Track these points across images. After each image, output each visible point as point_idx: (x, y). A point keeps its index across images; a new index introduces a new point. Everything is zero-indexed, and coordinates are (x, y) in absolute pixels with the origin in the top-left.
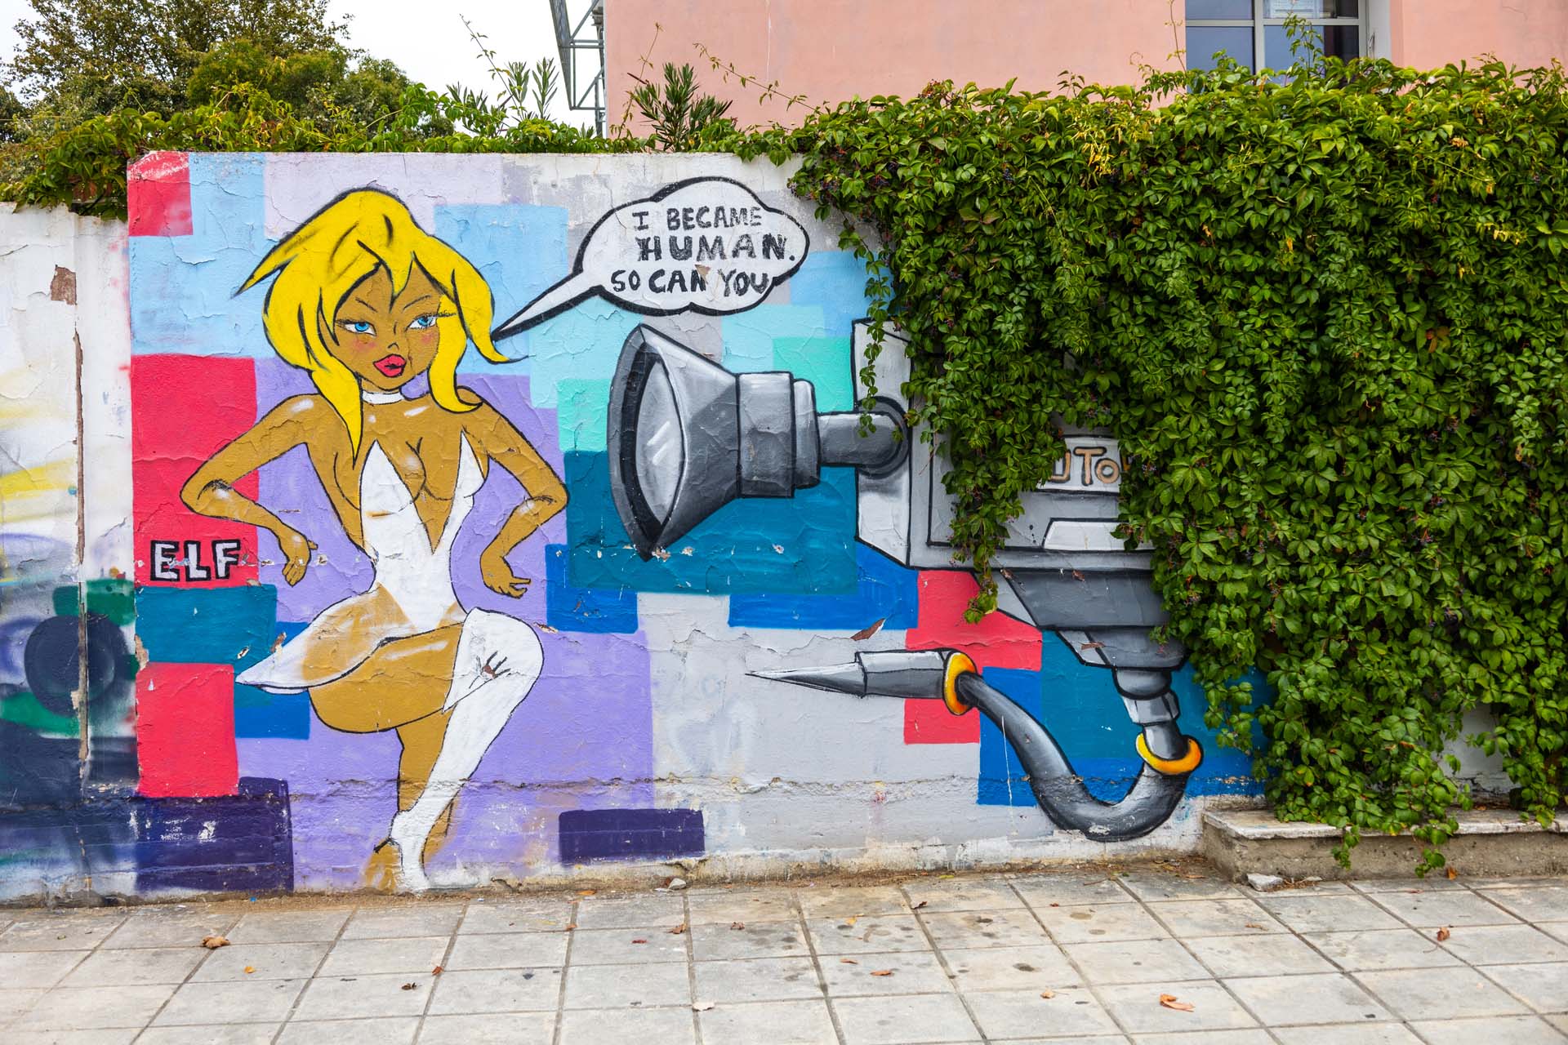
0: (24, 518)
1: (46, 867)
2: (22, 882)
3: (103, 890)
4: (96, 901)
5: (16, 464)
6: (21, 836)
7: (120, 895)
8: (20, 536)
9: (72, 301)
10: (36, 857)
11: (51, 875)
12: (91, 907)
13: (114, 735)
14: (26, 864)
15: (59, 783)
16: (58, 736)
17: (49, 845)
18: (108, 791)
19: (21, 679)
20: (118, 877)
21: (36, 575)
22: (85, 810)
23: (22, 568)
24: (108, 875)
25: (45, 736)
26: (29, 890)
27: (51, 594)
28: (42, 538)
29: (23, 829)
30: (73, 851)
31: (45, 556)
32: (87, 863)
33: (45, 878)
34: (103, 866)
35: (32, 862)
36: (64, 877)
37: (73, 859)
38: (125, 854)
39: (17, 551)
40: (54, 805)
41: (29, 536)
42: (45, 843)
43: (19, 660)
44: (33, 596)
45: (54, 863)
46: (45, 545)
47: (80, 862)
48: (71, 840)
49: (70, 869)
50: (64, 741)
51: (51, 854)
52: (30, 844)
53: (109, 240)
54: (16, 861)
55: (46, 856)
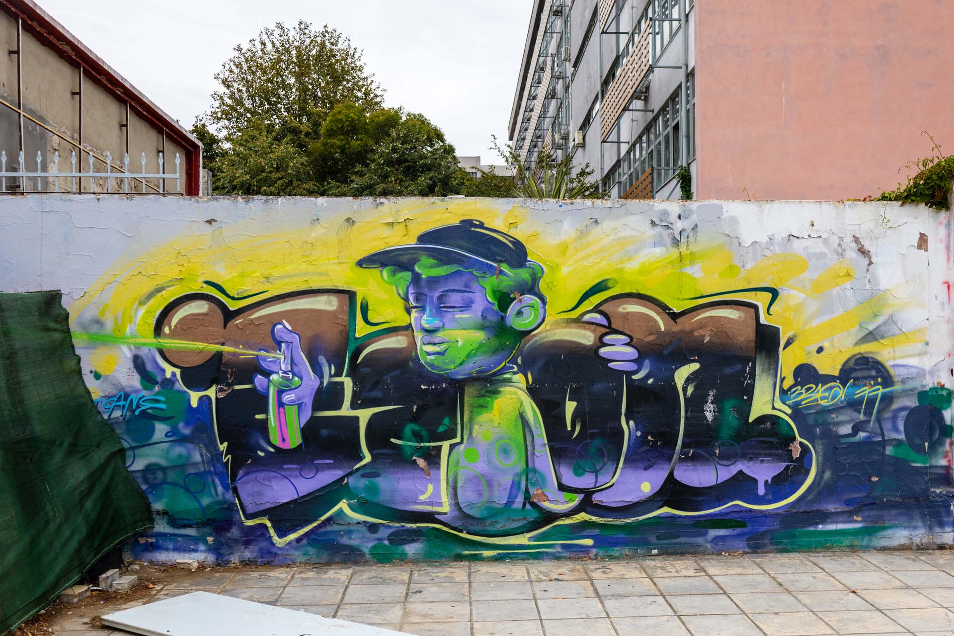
0: (903, 357)
1: (912, 529)
2: (900, 537)
3: (939, 541)
4: (935, 547)
5: (901, 330)
6: (899, 514)
7: (946, 544)
8: (902, 366)
9: (926, 250)
10: (906, 524)
11: (913, 534)
12: (933, 550)
13: (938, 465)
14: (901, 528)
15: (920, 488)
16: (919, 465)
17: (913, 519)
18: (941, 492)
19: (902, 437)
20: (945, 535)
21: (910, 385)
22: (931, 502)
23: (903, 382)
24: (941, 534)
25: (913, 465)
26: (903, 541)
27: (917, 395)
28: (912, 367)
29: (900, 511)
30: (924, 522)
31: (914, 375)
32: (930, 528)
33: (911, 535)
34: (938, 530)
35: (905, 527)
36: (920, 535)
37: (924, 526)
38: (948, 524)
39: (901, 373)
40: (917, 499)
41: (906, 366)
42: (911, 518)
43: (901, 427)
44: (908, 395)
45: (915, 528)
46: (914, 370)
47: (927, 528)
48: (923, 516)
49: (922, 531)
50: (921, 467)
51: (914, 524)
52: (904, 518)
53: (939, 220)
54: (897, 527)
55: (912, 524)
